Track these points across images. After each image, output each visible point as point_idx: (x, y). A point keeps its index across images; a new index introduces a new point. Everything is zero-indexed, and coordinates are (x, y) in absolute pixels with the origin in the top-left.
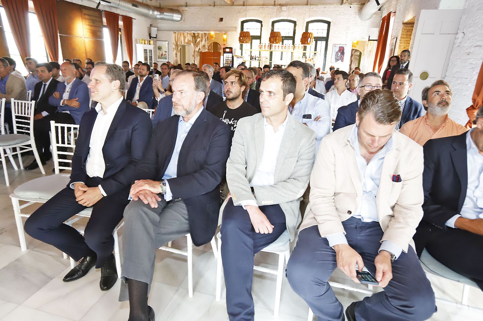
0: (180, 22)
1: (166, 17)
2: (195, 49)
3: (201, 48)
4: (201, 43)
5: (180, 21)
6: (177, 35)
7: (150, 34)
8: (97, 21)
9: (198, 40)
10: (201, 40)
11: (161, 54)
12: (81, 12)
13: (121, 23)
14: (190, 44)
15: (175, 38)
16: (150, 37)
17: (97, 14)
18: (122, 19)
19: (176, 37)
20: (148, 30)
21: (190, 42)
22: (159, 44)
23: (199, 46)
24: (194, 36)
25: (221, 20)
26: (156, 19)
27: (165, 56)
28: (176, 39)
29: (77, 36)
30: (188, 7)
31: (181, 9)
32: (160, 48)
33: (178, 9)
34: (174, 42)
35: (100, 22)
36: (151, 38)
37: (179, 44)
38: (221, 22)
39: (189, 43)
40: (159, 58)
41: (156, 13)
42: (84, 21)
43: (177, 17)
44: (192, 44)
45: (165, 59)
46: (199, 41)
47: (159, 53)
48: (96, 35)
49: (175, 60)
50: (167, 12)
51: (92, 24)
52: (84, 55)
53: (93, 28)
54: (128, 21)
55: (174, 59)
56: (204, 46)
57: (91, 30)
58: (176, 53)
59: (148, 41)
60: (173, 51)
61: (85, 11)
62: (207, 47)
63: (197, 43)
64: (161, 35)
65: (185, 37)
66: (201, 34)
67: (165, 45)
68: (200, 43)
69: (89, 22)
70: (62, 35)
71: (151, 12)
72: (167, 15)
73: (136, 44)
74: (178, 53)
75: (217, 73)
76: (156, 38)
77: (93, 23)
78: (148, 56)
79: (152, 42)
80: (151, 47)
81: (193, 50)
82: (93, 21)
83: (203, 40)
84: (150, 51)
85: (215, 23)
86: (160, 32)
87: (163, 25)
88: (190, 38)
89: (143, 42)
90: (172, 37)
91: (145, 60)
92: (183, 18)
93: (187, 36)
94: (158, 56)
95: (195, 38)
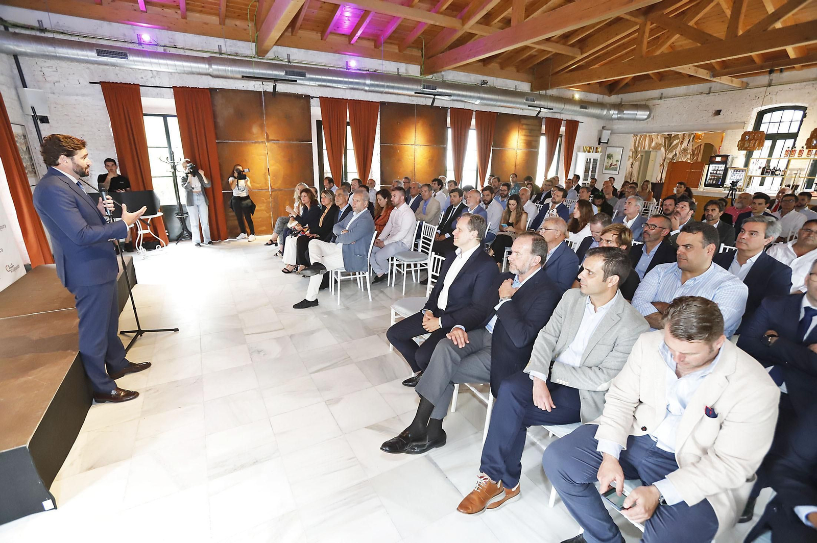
0: (645, 121)
1: (625, 116)
2: (667, 156)
3: (678, 154)
4: (679, 146)
5: (646, 119)
6: (638, 138)
7: (600, 139)
8: (535, 130)
9: (675, 142)
10: (681, 141)
11: (610, 164)
12: (520, 122)
13: (563, 129)
14: (660, 149)
15: (635, 143)
16: (600, 143)
17: (536, 122)
18: (565, 124)
19: (637, 141)
20: (599, 133)
21: (660, 146)
22: (610, 150)
23: (674, 151)
24: (669, 138)
25: (718, 112)
26: (612, 119)
27: (616, 166)
28: (637, 143)
29: (510, 148)
30: (663, 100)
31: (650, 103)
32: (610, 156)
33: (647, 104)
34: (633, 148)
35: (538, 130)
37: (639, 150)
38: (717, 117)
39: (657, 147)
40: (608, 169)
41: (612, 112)
42: (521, 131)
43: (642, 114)
44: (663, 149)
45: (615, 170)
46: (677, 144)
47: (607, 162)
48: (531, 145)
49: (629, 173)
50: (627, 109)
51: (528, 134)
52: (513, 167)
53: (529, 138)
54: (573, 126)
55: (628, 171)
56: (685, 150)
57: (526, 140)
58: (633, 163)
59: (595, 148)
60: (629, 159)
61: (524, 121)
62: (690, 151)
63: (673, 146)
64: (615, 140)
65: (651, 140)
66: (682, 135)
67: (617, 153)
68: (677, 146)
69: (526, 132)
70: (495, 148)
71: (605, 112)
72: (628, 113)
73: (578, 153)
74: (636, 162)
75: (680, 197)
76: (607, 143)
77: (530, 133)
78: (591, 167)
79: (600, 150)
80: (597, 156)
81: (662, 157)
82: (531, 131)
83: (684, 141)
84: (595, 161)
85: (704, 118)
86: (614, 136)
87: (621, 126)
88: (661, 140)
89: (588, 149)
90: (630, 142)
91: (585, 173)
92: (652, 115)
93: (656, 139)
94: (606, 166)
95: (670, 140)
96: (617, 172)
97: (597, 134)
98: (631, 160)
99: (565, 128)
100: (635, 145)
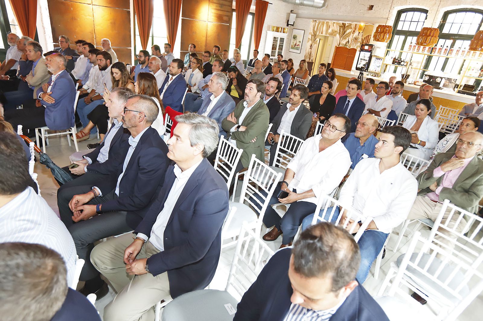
0: (322, 9)
1: (305, 2)
2: (341, 42)
4: (352, 35)
5: (322, 7)
6: (317, 24)
7: (288, 21)
8: (225, 5)
9: (348, 31)
10: (353, 31)
11: (295, 44)
13: (253, 7)
14: (335, 35)
15: (314, 28)
18: (255, 4)
19: (316, 26)
20: (287, 16)
21: (335, 33)
22: (295, 32)
23: (347, 38)
24: (344, 27)
25: (371, 7)
27: (298, 46)
28: (316, 28)
29: (200, 19)
32: (295, 37)
34: (312, 31)
35: (229, 6)
36: (289, 25)
37: (318, 34)
38: (370, 11)
39: (333, 34)
40: (292, 48)
42: (211, 4)
43: (319, 2)
44: (338, 36)
46: (349, 33)
47: (292, 42)
48: (222, 19)
49: (308, 53)
51: (219, 8)
52: (204, 39)
53: (219, 12)
54: (262, 6)
55: (307, 51)
56: (356, 39)
57: (215, 13)
58: (311, 45)
59: (283, 29)
60: (308, 41)
62: (360, 40)
63: (346, 35)
64: (300, 23)
65: (328, 27)
66: (354, 26)
67: (299, 34)
68: (350, 35)
69: (217, 6)
70: (185, 18)
73: (267, 31)
74: (314, 44)
76: (293, 25)
77: (221, 7)
78: (278, 45)
79: (286, 30)
80: (284, 36)
81: (337, 42)
82: (221, 5)
83: (356, 31)
84: (282, 40)
85: (362, 11)
86: (299, 19)
87: (304, 11)
88: (336, 28)
89: (275, 29)
90: (310, 26)
91: (273, 49)
92: (326, 4)
93: (332, 26)
94: (292, 45)
95: (344, 29)
96: (299, 52)
97: (286, 16)
98: (310, 42)
99: (255, 7)
100: (314, 30)
